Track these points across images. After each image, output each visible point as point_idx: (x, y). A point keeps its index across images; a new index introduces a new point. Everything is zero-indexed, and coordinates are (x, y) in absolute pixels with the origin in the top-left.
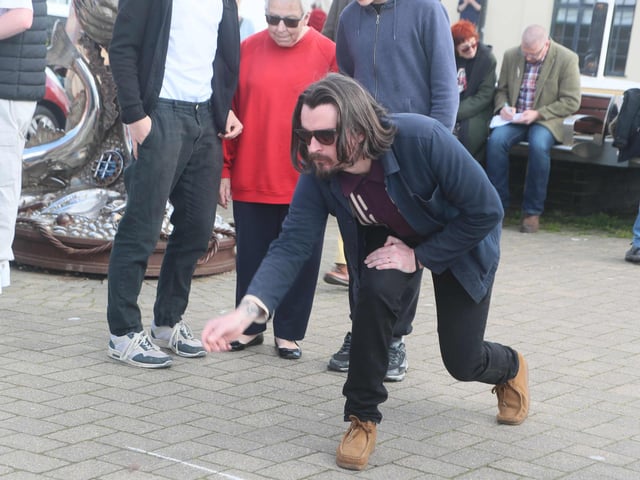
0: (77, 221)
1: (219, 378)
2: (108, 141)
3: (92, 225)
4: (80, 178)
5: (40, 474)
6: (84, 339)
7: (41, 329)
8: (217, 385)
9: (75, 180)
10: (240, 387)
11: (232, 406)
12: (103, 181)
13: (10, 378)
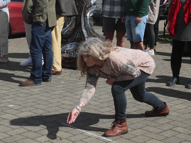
0: (68, 52)
1: (97, 101)
2: (78, 28)
3: (72, 53)
4: (70, 39)
5: (35, 132)
6: (63, 89)
7: (52, 86)
8: (96, 103)
9: (69, 40)
10: (102, 104)
11: (98, 110)
12: (77, 40)
13: (38, 101)
